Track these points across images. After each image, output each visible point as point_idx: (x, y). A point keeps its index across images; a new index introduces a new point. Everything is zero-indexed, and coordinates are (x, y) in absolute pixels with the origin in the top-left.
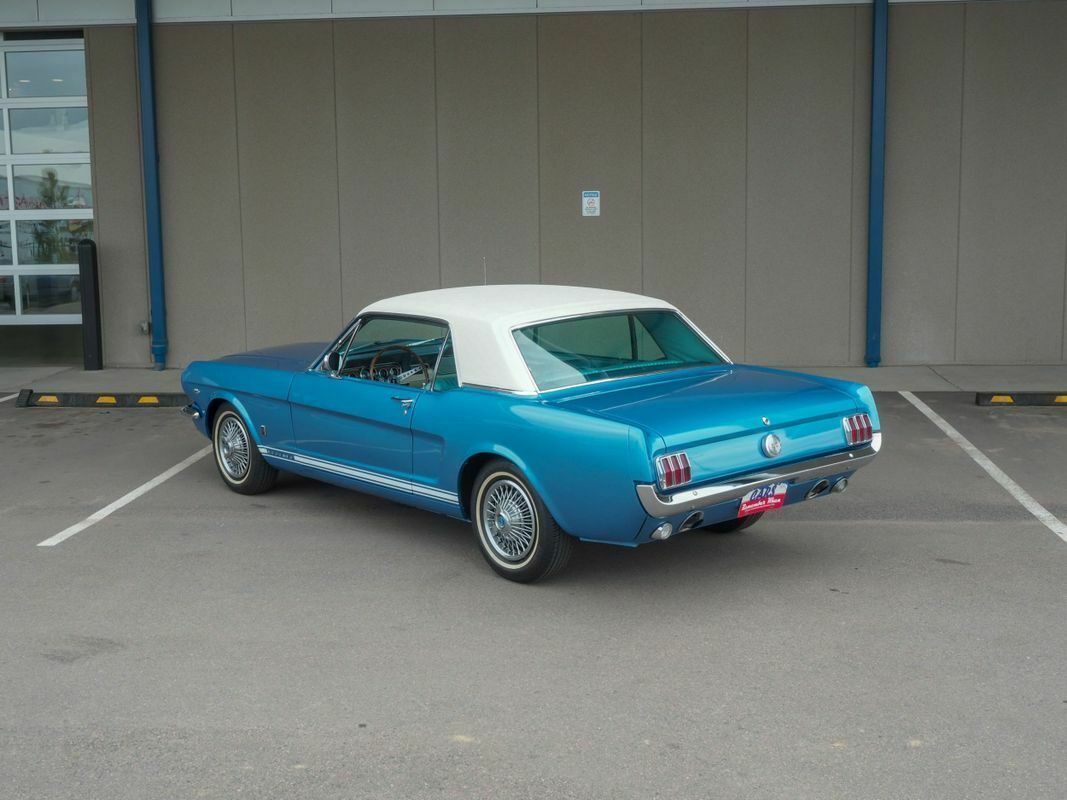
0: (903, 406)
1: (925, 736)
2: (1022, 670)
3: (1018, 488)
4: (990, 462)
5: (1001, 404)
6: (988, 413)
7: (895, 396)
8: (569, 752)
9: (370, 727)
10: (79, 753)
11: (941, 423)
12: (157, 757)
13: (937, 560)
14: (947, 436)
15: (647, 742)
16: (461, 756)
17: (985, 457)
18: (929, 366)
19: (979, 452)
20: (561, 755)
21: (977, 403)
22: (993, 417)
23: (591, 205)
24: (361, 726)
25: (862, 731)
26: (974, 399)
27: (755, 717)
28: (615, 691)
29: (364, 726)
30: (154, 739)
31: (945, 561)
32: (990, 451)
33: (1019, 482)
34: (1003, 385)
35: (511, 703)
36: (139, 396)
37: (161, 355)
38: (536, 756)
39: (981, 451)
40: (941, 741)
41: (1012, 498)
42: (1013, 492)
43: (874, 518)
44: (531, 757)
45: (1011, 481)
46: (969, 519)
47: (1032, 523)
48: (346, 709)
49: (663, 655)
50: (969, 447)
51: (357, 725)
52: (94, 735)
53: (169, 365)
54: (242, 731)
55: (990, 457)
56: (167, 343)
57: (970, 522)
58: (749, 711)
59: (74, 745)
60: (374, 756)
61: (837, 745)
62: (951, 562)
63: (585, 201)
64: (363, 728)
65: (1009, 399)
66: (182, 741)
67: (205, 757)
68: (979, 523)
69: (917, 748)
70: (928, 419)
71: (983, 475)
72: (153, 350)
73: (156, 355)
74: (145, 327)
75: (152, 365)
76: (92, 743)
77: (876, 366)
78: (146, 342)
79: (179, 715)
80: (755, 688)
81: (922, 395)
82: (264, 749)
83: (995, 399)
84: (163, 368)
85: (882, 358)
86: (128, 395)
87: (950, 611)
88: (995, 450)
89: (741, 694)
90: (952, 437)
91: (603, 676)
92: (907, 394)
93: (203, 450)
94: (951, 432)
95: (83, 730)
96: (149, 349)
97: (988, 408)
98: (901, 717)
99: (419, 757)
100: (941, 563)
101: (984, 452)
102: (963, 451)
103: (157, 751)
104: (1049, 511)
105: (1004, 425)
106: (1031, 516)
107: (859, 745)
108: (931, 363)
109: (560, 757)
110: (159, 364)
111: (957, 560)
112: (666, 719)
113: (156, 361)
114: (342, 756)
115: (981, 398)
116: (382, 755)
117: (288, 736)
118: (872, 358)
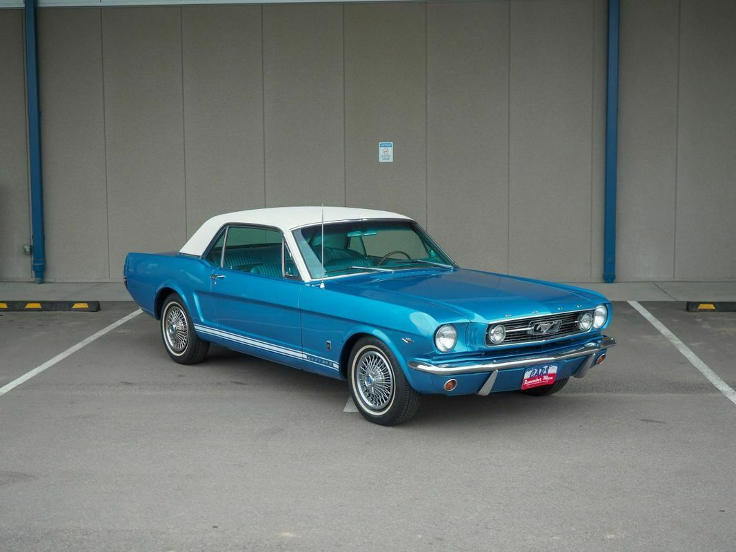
0: (629, 312)
1: (618, 532)
2: (694, 491)
3: (710, 370)
4: (691, 353)
5: (705, 310)
6: (695, 317)
7: (624, 304)
8: (364, 543)
9: (220, 528)
10: (11, 544)
11: (658, 325)
12: (69, 546)
13: (642, 420)
14: (661, 334)
15: (420, 536)
16: (286, 545)
17: (688, 349)
18: (653, 282)
19: (684, 345)
20: (358, 544)
21: (688, 310)
22: (699, 320)
23: (386, 153)
24: (214, 527)
25: (573, 529)
26: (685, 307)
27: (498, 521)
28: (398, 506)
29: (216, 527)
30: (65, 535)
31: (647, 421)
32: (693, 344)
33: (711, 366)
34: (708, 297)
35: (323, 513)
36: (27, 303)
37: (40, 272)
38: (340, 545)
39: (686, 344)
40: (629, 535)
41: (705, 378)
42: (706, 374)
43: (597, 391)
44: (337, 546)
45: (706, 366)
46: (670, 392)
47: (717, 395)
48: (202, 517)
49: (434, 483)
50: (676, 341)
51: (211, 527)
52: (21, 533)
53: (46, 280)
54: (128, 531)
55: (692, 349)
56: (45, 261)
57: (671, 394)
58: (494, 517)
59: (7, 539)
60: (225, 545)
61: (554, 538)
62: (651, 421)
63: (381, 150)
64: (215, 529)
65: (712, 307)
66: (86, 537)
67: (103, 546)
68: (677, 395)
69: (611, 539)
70: (647, 321)
71: (685, 362)
72: (34, 268)
73: (36, 272)
74: (28, 249)
75: (33, 280)
76: (21, 538)
77: (612, 282)
78: (28, 261)
79: (81, 521)
80: (500, 503)
81: (644, 304)
82: (145, 541)
83: (701, 307)
84: (42, 282)
85: (617, 276)
86: (18, 302)
87: (646, 454)
88: (696, 344)
89: (489, 507)
90: (665, 334)
91: (390, 496)
92: (634, 304)
93: (80, 343)
94: (664, 330)
95: (12, 530)
96: (30, 266)
97: (694, 314)
98: (603, 521)
99: (257, 546)
100: (645, 423)
101: (687, 346)
102: (672, 345)
103: (68, 543)
104: (731, 387)
105: (706, 326)
106: (717, 390)
107: (570, 538)
108: (656, 280)
109: (357, 546)
110: (38, 279)
111: (656, 420)
112: (434, 522)
113: (36, 276)
114: (201, 546)
115: (691, 306)
116: (230, 545)
117: (162, 533)
118: (609, 276)
